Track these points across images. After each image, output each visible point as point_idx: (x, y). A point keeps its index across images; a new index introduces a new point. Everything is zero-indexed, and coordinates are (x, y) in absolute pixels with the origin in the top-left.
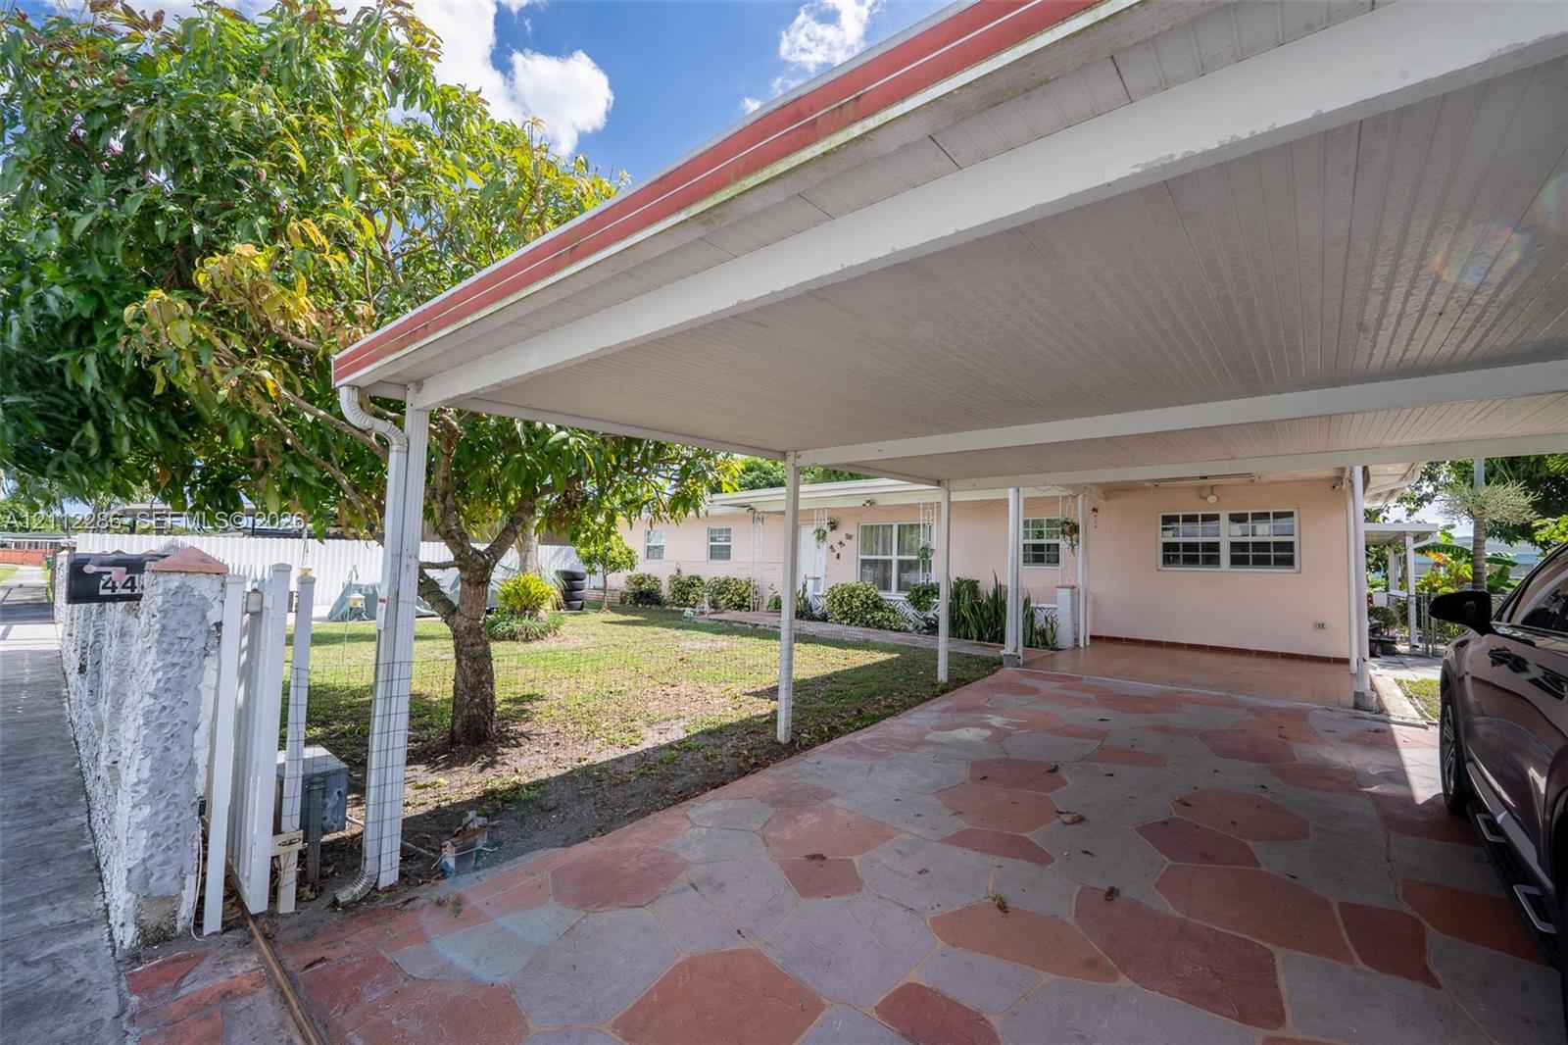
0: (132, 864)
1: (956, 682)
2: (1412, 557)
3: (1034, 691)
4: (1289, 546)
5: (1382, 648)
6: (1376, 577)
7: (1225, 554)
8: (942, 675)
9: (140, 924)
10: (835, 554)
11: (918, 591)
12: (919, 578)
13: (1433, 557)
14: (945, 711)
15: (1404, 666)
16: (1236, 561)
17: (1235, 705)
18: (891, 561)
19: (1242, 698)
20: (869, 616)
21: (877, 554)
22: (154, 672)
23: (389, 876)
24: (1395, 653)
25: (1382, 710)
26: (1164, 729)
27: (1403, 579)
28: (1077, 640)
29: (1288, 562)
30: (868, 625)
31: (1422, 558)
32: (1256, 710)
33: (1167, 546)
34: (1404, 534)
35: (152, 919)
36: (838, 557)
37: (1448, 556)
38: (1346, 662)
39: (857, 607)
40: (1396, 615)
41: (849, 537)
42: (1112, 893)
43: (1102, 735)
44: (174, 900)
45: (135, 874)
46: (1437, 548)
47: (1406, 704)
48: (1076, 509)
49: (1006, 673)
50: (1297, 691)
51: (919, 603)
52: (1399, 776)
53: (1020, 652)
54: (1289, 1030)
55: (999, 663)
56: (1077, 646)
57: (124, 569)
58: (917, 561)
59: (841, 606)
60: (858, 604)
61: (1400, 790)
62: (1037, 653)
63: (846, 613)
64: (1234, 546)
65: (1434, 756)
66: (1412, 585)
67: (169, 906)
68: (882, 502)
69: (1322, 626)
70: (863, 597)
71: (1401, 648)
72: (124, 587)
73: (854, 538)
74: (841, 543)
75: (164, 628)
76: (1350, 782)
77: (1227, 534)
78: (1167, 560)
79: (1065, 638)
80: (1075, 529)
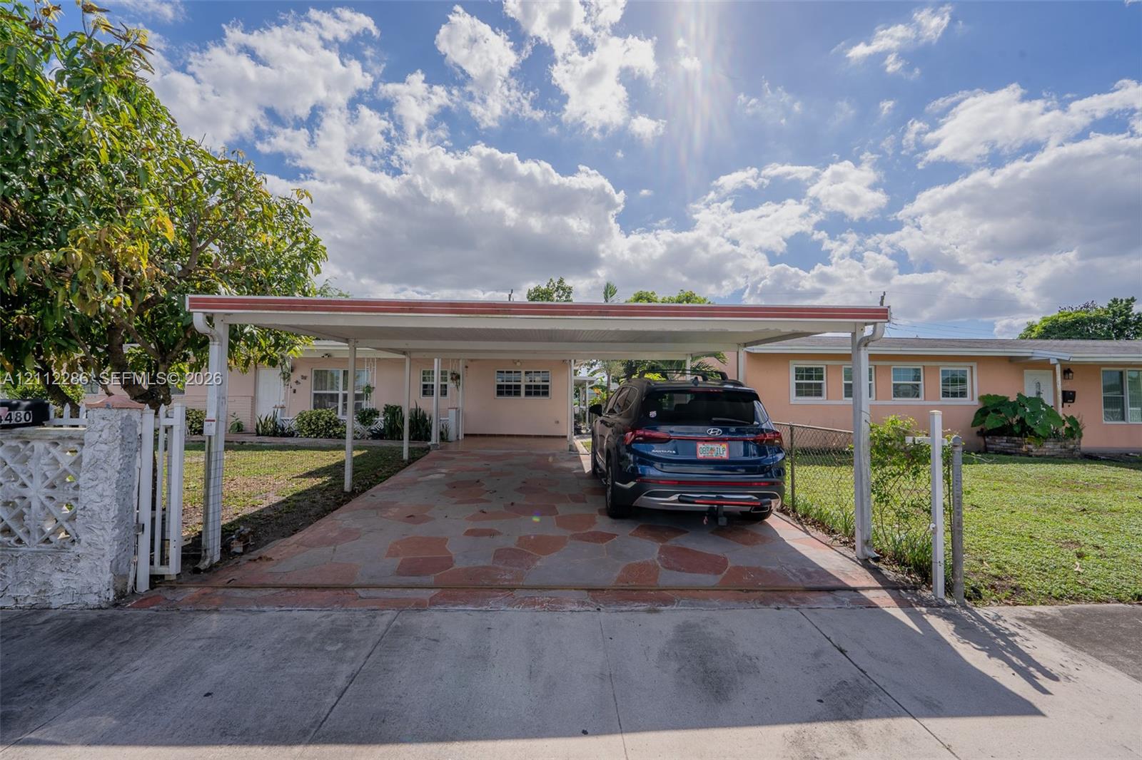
0: (112, 558)
1: (413, 459)
2: (588, 391)
3: (453, 459)
4: (547, 387)
5: (578, 431)
6: (576, 400)
7: (523, 390)
8: (406, 456)
9: (115, 590)
10: (292, 390)
11: (364, 413)
12: (366, 405)
13: (596, 391)
14: (418, 470)
15: (584, 438)
16: (528, 394)
17: (532, 454)
18: (337, 395)
19: (533, 452)
20: (331, 431)
21: (326, 390)
22: (119, 460)
23: (217, 558)
24: (581, 433)
25: (577, 451)
26: (511, 465)
27: (585, 401)
28: (458, 436)
29: (546, 394)
30: (330, 437)
31: (592, 391)
32: (538, 455)
33: (499, 387)
34: (585, 381)
35: (119, 586)
36: (295, 391)
37: (600, 390)
38: (565, 437)
39: (322, 425)
40: (582, 417)
41: (304, 378)
42: (512, 504)
43: (489, 469)
44: (126, 576)
45: (114, 563)
46: (597, 387)
47: (584, 448)
48: (459, 365)
49: (433, 453)
50: (552, 447)
51: (365, 420)
52: (582, 467)
53: (438, 442)
54: (560, 514)
55: (428, 449)
56: (458, 439)
57: (7, 408)
58: (363, 394)
59: (309, 425)
60: (323, 423)
61: (582, 471)
62: (444, 444)
63: (313, 430)
64: (528, 387)
65: (590, 462)
66: (588, 403)
67: (124, 580)
68: (336, 356)
69: (558, 422)
70: (327, 419)
71: (583, 431)
72: (6, 420)
73: (309, 379)
74: (297, 382)
75: (123, 437)
76: (570, 470)
77: (524, 381)
78: (500, 393)
79: (452, 436)
80: (458, 377)
